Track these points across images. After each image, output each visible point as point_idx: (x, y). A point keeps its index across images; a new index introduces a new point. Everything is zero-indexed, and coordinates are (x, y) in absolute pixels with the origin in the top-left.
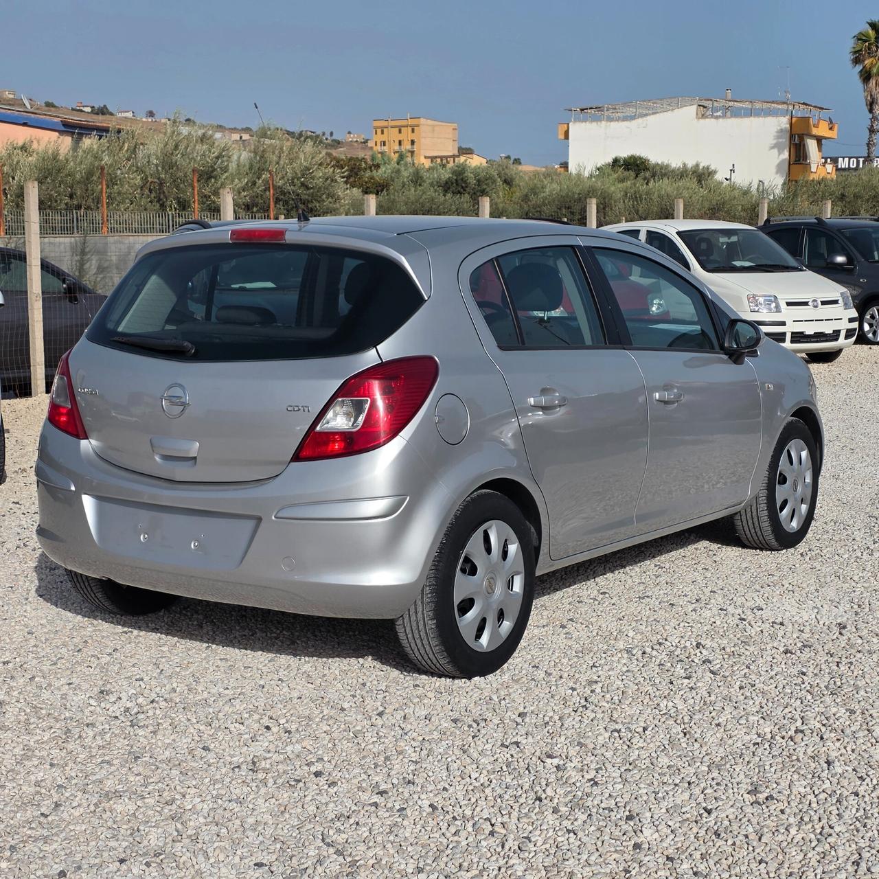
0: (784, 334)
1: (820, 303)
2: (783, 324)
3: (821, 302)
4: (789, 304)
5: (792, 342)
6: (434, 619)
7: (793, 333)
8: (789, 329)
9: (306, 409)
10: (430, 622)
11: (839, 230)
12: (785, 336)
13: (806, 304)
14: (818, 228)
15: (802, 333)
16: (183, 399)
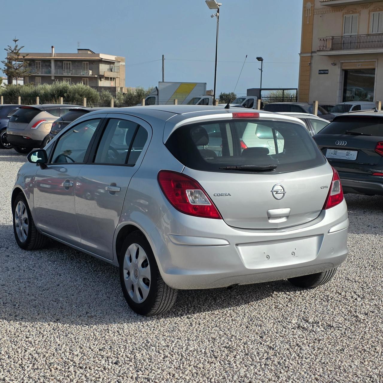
16: (283, 191)
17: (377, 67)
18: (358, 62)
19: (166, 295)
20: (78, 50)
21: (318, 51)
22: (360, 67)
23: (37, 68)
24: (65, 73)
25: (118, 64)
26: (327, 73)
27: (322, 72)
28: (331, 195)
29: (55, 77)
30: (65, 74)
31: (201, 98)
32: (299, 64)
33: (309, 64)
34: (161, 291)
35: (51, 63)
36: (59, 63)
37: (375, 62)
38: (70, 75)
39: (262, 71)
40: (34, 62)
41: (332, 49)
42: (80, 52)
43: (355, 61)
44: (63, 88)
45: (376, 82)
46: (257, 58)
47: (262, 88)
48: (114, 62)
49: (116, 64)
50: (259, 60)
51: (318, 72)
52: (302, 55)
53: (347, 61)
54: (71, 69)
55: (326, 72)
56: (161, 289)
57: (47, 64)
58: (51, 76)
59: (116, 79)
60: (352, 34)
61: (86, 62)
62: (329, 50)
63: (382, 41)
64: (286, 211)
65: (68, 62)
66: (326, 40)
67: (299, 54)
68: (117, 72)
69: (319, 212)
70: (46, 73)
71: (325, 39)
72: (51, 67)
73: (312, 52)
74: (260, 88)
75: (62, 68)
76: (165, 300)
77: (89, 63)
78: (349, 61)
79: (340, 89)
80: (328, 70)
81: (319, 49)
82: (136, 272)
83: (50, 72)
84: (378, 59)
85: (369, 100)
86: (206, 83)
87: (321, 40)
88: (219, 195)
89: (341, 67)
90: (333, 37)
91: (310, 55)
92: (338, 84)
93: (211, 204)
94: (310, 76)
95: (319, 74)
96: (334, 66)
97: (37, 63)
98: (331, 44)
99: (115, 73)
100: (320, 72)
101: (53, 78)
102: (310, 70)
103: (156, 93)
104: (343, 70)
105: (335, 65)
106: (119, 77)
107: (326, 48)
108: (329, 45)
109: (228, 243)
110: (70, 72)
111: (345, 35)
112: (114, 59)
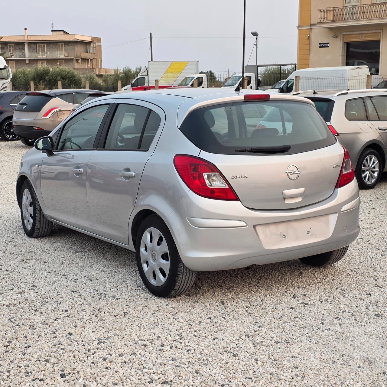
16: (297, 171)
17: (382, 38)
18: (361, 34)
20: (52, 31)
21: (318, 23)
22: (363, 39)
23: (10, 51)
24: (39, 55)
25: (94, 44)
26: (328, 47)
27: (323, 45)
28: (343, 173)
29: (30, 60)
30: (40, 57)
31: (194, 77)
32: (297, 38)
33: (308, 38)
35: (24, 46)
36: (33, 46)
37: (380, 33)
38: (45, 57)
39: (257, 46)
40: (6, 45)
41: (333, 21)
42: (54, 33)
43: (358, 32)
44: (44, 71)
45: (382, 54)
46: (251, 33)
47: (258, 64)
48: (90, 43)
49: (92, 44)
50: (254, 35)
51: (318, 45)
52: (300, 28)
53: (349, 33)
54: (46, 52)
55: (327, 45)
57: (21, 47)
58: (25, 60)
59: (93, 60)
60: (354, 4)
61: (61, 44)
62: (330, 21)
63: (386, 11)
64: (301, 190)
65: (43, 44)
66: (327, 11)
67: (297, 27)
68: (94, 53)
70: (20, 56)
71: (325, 11)
72: (24, 50)
73: (311, 25)
74: (256, 64)
75: (37, 51)
77: (64, 44)
78: (351, 33)
79: (342, 63)
80: (328, 43)
81: (319, 21)
82: (154, 255)
83: (24, 56)
84: (383, 30)
85: (374, 74)
86: (198, 61)
87: (321, 11)
88: (236, 177)
89: (343, 40)
90: (334, 8)
91: (309, 28)
92: (341, 58)
93: (228, 187)
94: (309, 50)
95: (320, 47)
96: (335, 39)
97: (10, 46)
98: (332, 16)
99: (92, 54)
100: (320, 46)
101: (27, 62)
102: (310, 44)
103: (146, 73)
104: (345, 42)
105: (337, 37)
106: (95, 58)
107: (327, 19)
108: (330, 17)
109: (246, 225)
110: (45, 55)
111: (346, 5)
112: (90, 40)
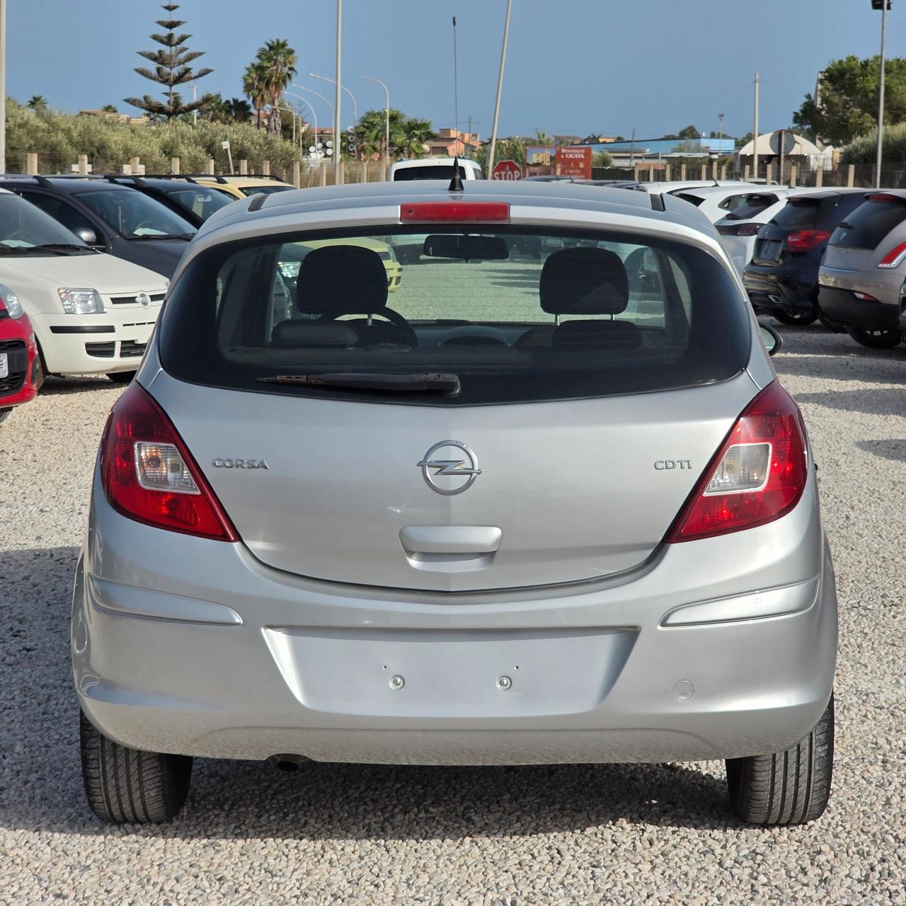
0: (112, 344)
1: (149, 299)
2: (110, 329)
3: (151, 296)
4: (115, 301)
5: (122, 355)
6: (824, 744)
7: (123, 342)
8: (117, 337)
9: (686, 465)
10: (820, 749)
11: (73, 194)
12: (114, 347)
13: (132, 300)
14: (40, 192)
15: (132, 342)
16: (468, 465)
19: (115, 761)
28: (706, 494)
34: (95, 746)
56: (93, 740)
69: (650, 552)
76: (116, 776)
88: (229, 464)
93: (199, 493)
109: (238, 621)
